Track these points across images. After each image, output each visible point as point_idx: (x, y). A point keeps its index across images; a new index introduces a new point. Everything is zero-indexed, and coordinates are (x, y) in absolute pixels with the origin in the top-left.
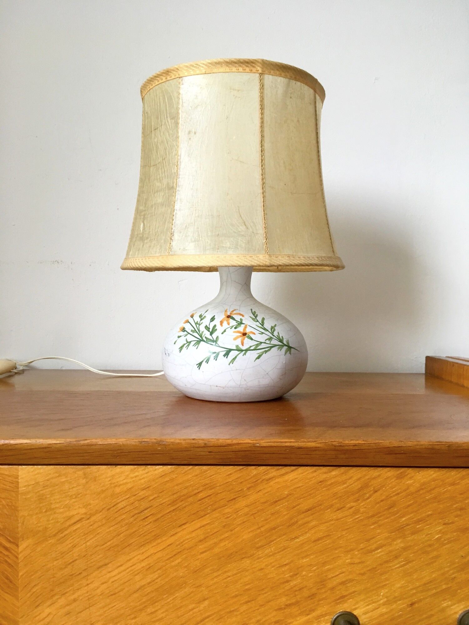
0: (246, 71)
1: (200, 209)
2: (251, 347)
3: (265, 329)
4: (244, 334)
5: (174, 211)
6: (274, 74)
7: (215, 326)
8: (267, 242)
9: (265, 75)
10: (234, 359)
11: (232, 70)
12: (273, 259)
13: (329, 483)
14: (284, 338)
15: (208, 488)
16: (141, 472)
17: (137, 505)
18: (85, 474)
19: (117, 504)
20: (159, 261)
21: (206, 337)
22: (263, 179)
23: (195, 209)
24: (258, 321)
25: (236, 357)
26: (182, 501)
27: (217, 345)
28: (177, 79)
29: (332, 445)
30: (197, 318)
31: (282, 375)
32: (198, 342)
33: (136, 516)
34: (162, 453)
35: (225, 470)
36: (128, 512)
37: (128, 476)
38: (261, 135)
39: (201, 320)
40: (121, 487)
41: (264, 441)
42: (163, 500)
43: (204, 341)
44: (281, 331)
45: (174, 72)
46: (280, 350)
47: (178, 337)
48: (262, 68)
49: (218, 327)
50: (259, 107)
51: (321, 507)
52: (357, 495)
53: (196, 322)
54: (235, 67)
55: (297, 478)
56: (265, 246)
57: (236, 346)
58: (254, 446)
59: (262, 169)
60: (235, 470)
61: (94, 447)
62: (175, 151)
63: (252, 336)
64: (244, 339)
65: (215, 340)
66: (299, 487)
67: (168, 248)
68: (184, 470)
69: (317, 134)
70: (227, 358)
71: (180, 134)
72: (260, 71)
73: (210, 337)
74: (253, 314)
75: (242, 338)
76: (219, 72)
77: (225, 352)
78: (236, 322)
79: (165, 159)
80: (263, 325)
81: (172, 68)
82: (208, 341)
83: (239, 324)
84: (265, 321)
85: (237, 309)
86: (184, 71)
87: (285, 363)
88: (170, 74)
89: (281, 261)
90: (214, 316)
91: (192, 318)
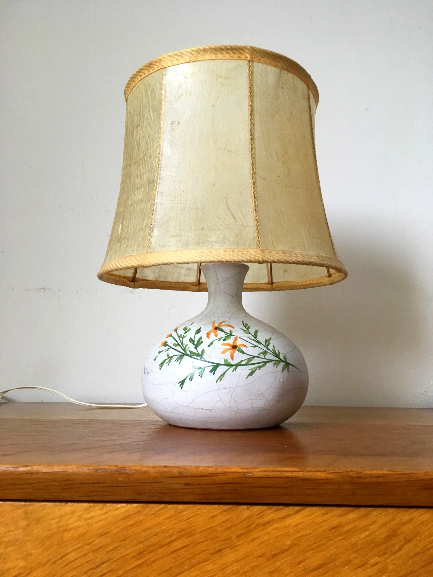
0: (234, 58)
1: (183, 202)
2: (242, 361)
3: (258, 342)
4: (234, 347)
5: (154, 206)
6: (264, 62)
7: (201, 338)
8: (258, 236)
9: (254, 62)
10: (223, 375)
11: (219, 57)
12: (266, 254)
13: (346, 528)
14: (280, 353)
15: (185, 535)
16: (98, 512)
17: (92, 558)
18: (26, 513)
19: (65, 555)
20: (136, 260)
21: (190, 351)
22: (253, 169)
23: (177, 202)
24: (250, 333)
25: (224, 373)
26: (151, 552)
27: (202, 359)
28: (160, 70)
29: (349, 476)
30: (181, 332)
31: (280, 396)
32: (181, 357)
33: (89, 573)
34: (125, 485)
35: (207, 510)
36: (80, 567)
37: (81, 516)
38: (251, 123)
39: (185, 333)
40: (72, 532)
41: (257, 470)
42: (125, 551)
43: (187, 355)
44: (276, 344)
45: (157, 64)
46: (277, 366)
47: (159, 353)
48: (251, 55)
49: (205, 339)
50: (248, 93)
51: (335, 564)
52: (384, 546)
53: (179, 335)
54: (222, 54)
55: (302, 523)
56: (256, 240)
57: (225, 360)
58: (244, 476)
59: (252, 158)
60: (220, 511)
61: (36, 476)
62: (157, 143)
63: (243, 349)
64: (234, 353)
65: (200, 353)
66: (306, 535)
67: (147, 245)
68: (154, 510)
69: (312, 130)
70: (214, 374)
71: (162, 126)
72: (249, 58)
73: (195, 351)
74: (244, 326)
75: (231, 351)
76: (205, 60)
77: (212, 367)
78: (225, 334)
79: (146, 154)
80: (256, 338)
81: (155, 60)
82: (192, 355)
83: (228, 336)
84: (258, 334)
85: (226, 321)
86: (168, 62)
87: (283, 381)
88: (153, 66)
89: (275, 257)
90: (200, 328)
91: (176, 332)
